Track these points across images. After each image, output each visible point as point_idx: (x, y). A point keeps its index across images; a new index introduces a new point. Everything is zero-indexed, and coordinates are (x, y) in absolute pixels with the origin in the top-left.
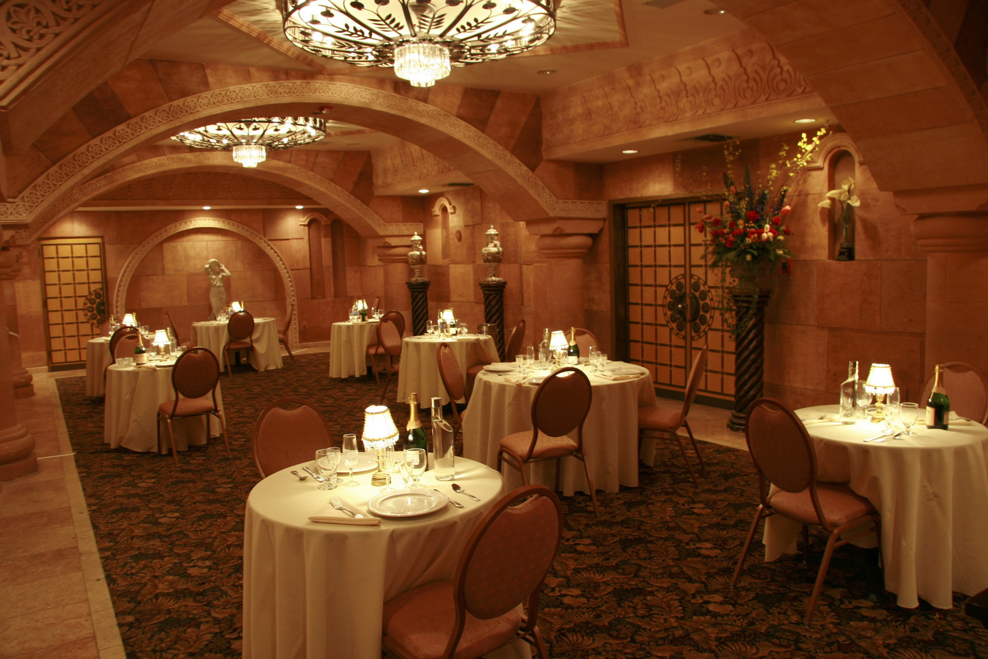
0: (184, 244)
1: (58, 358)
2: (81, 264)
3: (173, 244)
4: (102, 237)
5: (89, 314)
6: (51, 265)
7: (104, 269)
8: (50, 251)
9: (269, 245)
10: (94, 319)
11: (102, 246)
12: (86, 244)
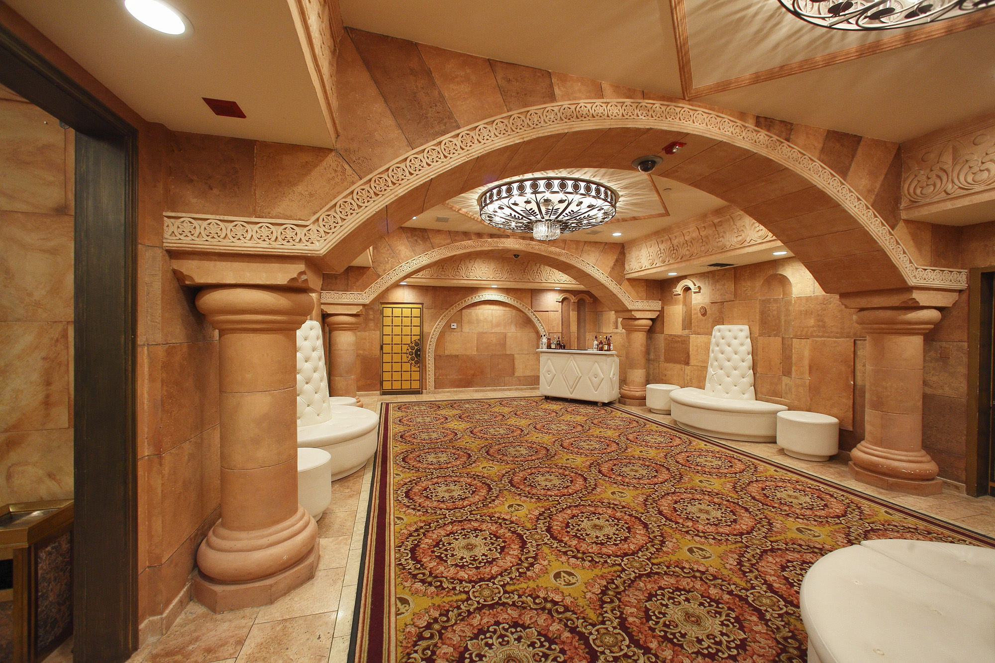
0: (477, 311)
1: (387, 386)
2: (407, 321)
3: (469, 311)
4: (422, 304)
5: (410, 357)
6: (387, 321)
7: (421, 325)
8: (387, 312)
9: (534, 315)
10: (413, 360)
11: (421, 310)
12: (411, 308)
